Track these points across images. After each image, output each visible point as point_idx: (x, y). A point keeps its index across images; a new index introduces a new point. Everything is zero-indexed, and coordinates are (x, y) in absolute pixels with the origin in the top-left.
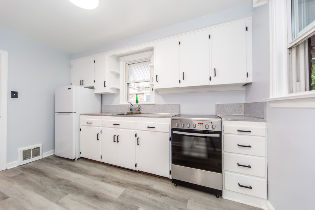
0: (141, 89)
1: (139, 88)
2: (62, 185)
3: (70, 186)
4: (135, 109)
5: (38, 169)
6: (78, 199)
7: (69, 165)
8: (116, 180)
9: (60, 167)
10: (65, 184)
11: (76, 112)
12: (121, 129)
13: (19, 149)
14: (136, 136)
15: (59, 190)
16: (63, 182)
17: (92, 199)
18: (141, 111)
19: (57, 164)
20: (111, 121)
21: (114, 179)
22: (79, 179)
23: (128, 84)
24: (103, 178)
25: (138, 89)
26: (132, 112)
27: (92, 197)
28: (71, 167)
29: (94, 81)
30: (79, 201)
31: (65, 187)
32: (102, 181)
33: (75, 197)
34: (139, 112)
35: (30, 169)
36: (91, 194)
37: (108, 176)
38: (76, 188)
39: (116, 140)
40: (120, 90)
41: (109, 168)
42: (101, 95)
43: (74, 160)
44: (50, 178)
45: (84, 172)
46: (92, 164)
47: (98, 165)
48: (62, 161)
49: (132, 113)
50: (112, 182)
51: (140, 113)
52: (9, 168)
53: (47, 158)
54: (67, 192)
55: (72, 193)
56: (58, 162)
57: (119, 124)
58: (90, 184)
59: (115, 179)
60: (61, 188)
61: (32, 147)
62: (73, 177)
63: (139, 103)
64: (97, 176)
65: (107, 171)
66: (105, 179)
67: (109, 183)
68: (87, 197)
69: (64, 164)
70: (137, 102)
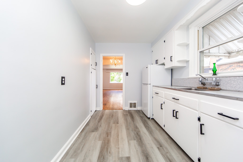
0: (232, 54)
1: (229, 53)
2: (136, 131)
3: (139, 135)
4: (211, 83)
5: (133, 115)
6: (137, 148)
7: (145, 120)
8: (170, 158)
9: (141, 119)
10: (137, 132)
11: (150, 84)
12: (180, 105)
13: (129, 102)
14: (199, 119)
15: (133, 134)
16: (137, 130)
17: (144, 157)
18: (221, 87)
19: (141, 117)
20: (171, 95)
21: (168, 155)
22: (145, 134)
23: (202, 52)
24: (160, 146)
25: (228, 55)
26: (205, 86)
27: (145, 156)
28: (146, 123)
29: (164, 59)
30: (137, 151)
31: (136, 134)
32: (158, 148)
33: (137, 146)
34: (217, 87)
35: (131, 113)
36: (145, 153)
37: (165, 148)
38: (140, 139)
39: (175, 115)
40: (190, 62)
41: (169, 140)
42: (172, 69)
43: (149, 118)
44: (134, 123)
45: (150, 131)
46: (158, 128)
47: (162, 131)
48: (144, 116)
49: (205, 89)
50: (166, 157)
51: (220, 90)
52: (125, 110)
53: (139, 111)
54: (135, 139)
55: (137, 141)
56: (142, 115)
57: (178, 100)
58: (149, 143)
59: (170, 155)
60: (134, 133)
61: (133, 102)
62: (143, 130)
63: (219, 75)
64: (157, 140)
65: (167, 141)
66: (161, 148)
67: (162, 154)
68: (142, 152)
69: (144, 118)
70: (215, 74)
